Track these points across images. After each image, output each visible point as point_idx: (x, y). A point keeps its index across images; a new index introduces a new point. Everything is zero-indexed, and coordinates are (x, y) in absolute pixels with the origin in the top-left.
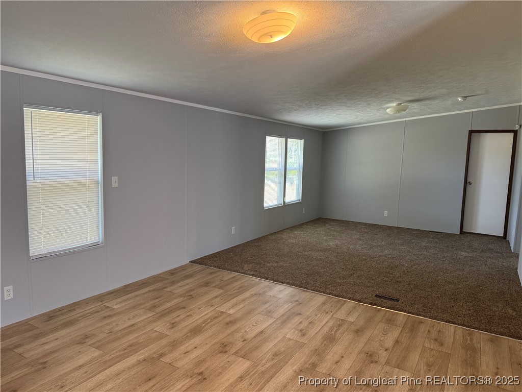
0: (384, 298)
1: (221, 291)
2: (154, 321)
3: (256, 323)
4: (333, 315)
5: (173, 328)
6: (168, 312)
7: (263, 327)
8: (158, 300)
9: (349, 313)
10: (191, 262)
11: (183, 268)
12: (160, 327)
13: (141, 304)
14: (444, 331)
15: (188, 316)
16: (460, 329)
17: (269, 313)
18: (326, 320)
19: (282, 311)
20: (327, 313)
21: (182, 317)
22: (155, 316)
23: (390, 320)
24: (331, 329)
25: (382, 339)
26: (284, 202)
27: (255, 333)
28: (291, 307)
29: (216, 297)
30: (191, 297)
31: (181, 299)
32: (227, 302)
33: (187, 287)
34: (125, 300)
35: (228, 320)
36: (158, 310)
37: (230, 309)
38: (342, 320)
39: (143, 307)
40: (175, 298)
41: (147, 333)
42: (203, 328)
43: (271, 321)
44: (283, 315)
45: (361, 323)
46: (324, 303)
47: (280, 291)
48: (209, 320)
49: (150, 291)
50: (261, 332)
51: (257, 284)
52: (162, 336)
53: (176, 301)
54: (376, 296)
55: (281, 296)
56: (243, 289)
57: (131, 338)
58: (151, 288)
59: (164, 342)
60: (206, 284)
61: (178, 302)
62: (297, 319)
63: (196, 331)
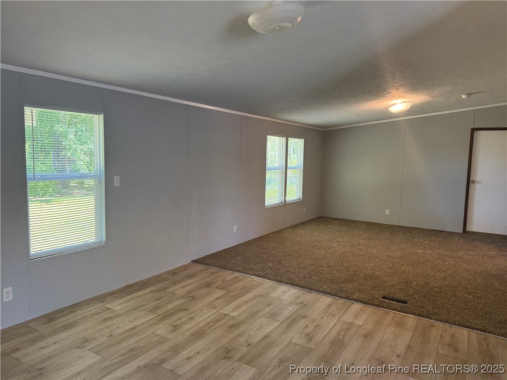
0: (392, 300)
1: (224, 292)
2: (155, 324)
3: (260, 327)
4: (339, 318)
5: (175, 331)
6: (170, 314)
7: (268, 331)
8: (159, 301)
9: (356, 316)
10: (193, 261)
11: (185, 268)
12: (161, 330)
13: (142, 306)
14: (457, 335)
15: (190, 318)
16: (474, 334)
17: (273, 316)
18: (332, 323)
19: (286, 313)
20: (334, 315)
21: (184, 320)
22: (156, 319)
23: (400, 324)
24: (339, 333)
25: (393, 344)
26: (285, 201)
27: (259, 337)
28: (295, 309)
29: (218, 298)
30: (193, 298)
31: (182, 301)
32: (230, 303)
33: (189, 288)
34: (127, 301)
35: (231, 322)
36: (160, 312)
37: (233, 310)
38: (349, 323)
39: (144, 308)
40: (177, 299)
41: (148, 336)
42: (206, 331)
43: (276, 324)
44: (288, 318)
45: (369, 327)
46: (330, 306)
47: (284, 292)
48: (212, 323)
49: (151, 292)
50: (266, 337)
51: (260, 284)
52: (163, 340)
53: (177, 303)
54: (384, 297)
55: (284, 298)
56: (246, 290)
57: (132, 341)
58: (153, 288)
59: (165, 346)
60: (208, 285)
61: (179, 304)
62: (302, 323)
63: (198, 335)
